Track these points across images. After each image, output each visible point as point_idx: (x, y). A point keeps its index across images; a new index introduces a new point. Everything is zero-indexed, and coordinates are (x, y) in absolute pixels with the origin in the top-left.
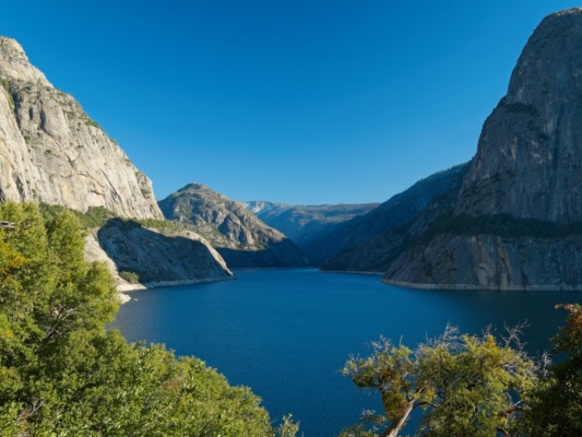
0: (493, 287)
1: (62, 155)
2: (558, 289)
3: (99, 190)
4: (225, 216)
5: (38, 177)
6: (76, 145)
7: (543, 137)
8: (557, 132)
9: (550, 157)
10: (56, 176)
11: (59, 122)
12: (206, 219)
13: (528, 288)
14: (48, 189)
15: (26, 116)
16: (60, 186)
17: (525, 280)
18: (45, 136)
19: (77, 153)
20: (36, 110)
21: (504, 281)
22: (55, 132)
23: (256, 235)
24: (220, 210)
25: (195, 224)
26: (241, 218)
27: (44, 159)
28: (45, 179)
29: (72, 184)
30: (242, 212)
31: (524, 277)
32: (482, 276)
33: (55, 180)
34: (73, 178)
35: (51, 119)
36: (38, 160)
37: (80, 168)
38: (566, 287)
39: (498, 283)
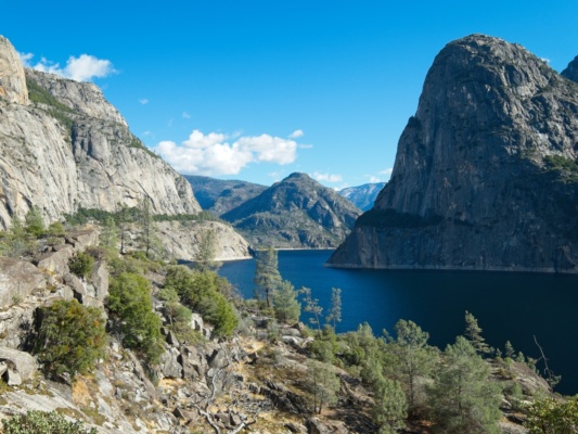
0: (369, 266)
1: (103, 172)
2: (411, 267)
3: (133, 195)
4: (315, 202)
5: (82, 189)
6: (115, 163)
7: (422, 147)
8: (433, 143)
9: (425, 164)
10: (96, 188)
11: (103, 149)
12: (298, 205)
13: (390, 267)
14: (89, 197)
15: (79, 146)
16: (98, 195)
17: (388, 261)
18: (92, 160)
19: (115, 170)
20: (86, 141)
21: (376, 262)
22: (99, 156)
23: (343, 218)
24: (312, 196)
25: (289, 209)
26: (330, 203)
27: (88, 176)
28: (88, 191)
29: (108, 193)
30: (332, 198)
31: (388, 259)
32: (364, 258)
33: (95, 191)
34: (110, 189)
35: (97, 148)
36: (84, 178)
37: (116, 180)
38: (417, 266)
39: (373, 263)
